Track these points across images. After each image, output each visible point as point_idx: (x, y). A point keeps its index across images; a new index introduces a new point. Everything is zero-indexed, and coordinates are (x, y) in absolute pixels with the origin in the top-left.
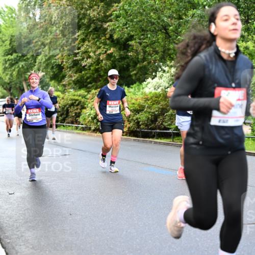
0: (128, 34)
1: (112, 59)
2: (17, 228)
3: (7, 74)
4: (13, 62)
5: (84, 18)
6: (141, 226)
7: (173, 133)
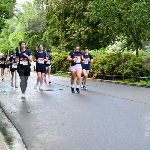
0: (98, 19)
1: (88, 34)
2: (32, 132)
4: (30, 35)
5: (72, 9)
6: (105, 131)
7: (124, 77)
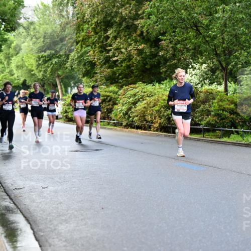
0: (159, 31)
2: (50, 221)
3: (40, 71)
5: (116, 16)
6: (172, 220)
7: (204, 129)
